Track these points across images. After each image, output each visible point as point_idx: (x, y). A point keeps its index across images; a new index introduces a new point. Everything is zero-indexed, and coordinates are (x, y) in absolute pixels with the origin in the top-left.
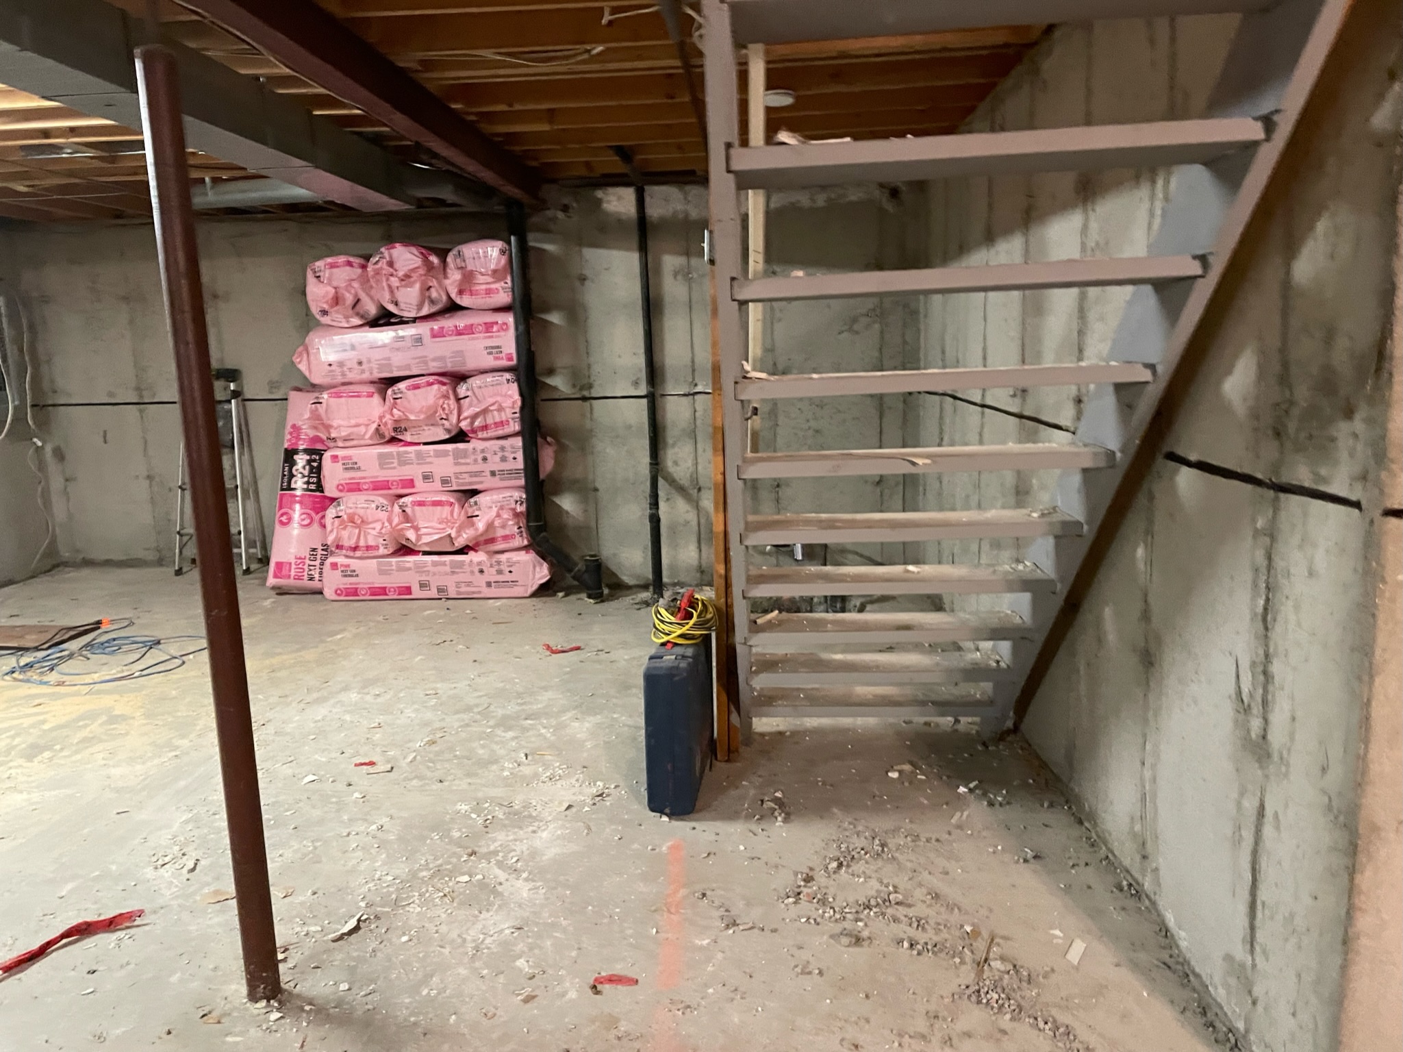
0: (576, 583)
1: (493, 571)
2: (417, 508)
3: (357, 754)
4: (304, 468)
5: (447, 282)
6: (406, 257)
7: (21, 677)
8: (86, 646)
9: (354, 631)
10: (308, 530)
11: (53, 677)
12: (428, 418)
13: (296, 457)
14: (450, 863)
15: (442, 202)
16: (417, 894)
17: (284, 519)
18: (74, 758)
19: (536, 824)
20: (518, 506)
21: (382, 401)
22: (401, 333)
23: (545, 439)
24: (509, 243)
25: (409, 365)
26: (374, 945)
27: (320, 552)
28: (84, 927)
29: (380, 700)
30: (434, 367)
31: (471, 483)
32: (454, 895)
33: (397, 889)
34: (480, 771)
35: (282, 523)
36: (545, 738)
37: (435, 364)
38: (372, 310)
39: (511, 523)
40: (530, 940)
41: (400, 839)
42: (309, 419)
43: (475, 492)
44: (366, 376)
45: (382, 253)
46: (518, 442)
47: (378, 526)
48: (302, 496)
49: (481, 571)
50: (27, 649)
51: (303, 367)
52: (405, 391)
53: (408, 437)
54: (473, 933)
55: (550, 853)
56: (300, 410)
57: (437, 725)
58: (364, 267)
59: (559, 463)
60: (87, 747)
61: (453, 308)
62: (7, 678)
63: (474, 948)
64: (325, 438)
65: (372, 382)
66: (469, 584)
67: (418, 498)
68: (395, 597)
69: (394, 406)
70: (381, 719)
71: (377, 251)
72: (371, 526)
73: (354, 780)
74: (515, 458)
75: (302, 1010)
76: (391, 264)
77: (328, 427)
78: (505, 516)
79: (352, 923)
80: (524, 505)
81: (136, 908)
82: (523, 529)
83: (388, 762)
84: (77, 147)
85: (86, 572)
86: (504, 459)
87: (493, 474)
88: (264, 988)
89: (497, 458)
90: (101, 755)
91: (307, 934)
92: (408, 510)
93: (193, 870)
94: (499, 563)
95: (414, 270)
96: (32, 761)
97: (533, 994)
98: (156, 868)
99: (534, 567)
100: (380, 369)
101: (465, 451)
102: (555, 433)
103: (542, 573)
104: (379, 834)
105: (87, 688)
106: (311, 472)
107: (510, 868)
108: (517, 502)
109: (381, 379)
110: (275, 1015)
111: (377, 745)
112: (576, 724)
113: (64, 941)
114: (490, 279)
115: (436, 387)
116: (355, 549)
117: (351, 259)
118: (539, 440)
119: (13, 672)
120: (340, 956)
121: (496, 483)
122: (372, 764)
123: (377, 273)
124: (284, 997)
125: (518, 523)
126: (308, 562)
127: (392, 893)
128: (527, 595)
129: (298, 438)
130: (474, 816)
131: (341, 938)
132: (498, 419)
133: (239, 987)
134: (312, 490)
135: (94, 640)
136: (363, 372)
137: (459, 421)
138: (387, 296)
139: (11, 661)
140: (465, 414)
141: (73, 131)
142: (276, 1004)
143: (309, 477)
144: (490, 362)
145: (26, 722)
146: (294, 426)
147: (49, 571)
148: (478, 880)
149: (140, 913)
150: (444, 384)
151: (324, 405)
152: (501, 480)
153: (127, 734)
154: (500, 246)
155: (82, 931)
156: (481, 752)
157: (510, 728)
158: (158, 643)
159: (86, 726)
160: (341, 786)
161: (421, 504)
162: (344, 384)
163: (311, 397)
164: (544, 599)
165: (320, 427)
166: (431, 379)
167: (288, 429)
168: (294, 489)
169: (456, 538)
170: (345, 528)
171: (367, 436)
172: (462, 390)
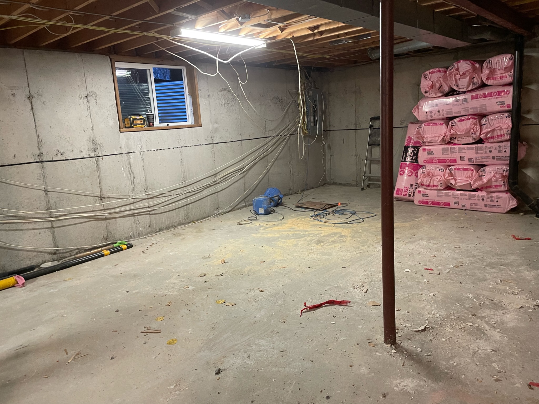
0: (530, 209)
1: (489, 200)
2: (456, 171)
3: (425, 265)
4: (411, 153)
5: (482, 75)
6: (464, 66)
7: (315, 218)
8: (334, 211)
9: (425, 218)
10: (410, 177)
11: (324, 220)
12: (466, 133)
13: (408, 149)
14: (463, 316)
15: (485, 40)
16: (449, 324)
17: (402, 172)
18: (330, 247)
19: (505, 310)
20: (505, 172)
21: (447, 127)
22: (458, 98)
23: (522, 143)
24: (515, 55)
25: (460, 111)
26: (431, 338)
27: (414, 186)
28: (332, 302)
29: (435, 246)
30: (471, 111)
31: (483, 162)
32: (465, 329)
33: (441, 320)
34: (478, 283)
35: (401, 174)
36: (511, 275)
37: (472, 110)
38: (446, 89)
39: (500, 180)
40: (499, 357)
41: (442, 301)
42: (416, 134)
43: (484, 166)
44: (441, 116)
45: (454, 65)
46: (508, 144)
47: (439, 177)
48: (409, 164)
49: (483, 200)
50: (317, 210)
51: (415, 114)
52: (457, 122)
53: (456, 142)
54: (473, 347)
55: (511, 324)
56: (412, 131)
57: (459, 260)
58: (445, 72)
59: (528, 154)
60: (333, 244)
61: (483, 86)
62: (311, 218)
63: (473, 352)
64: (421, 142)
65: (443, 119)
66: (476, 205)
67: (457, 167)
68: (443, 206)
69: (452, 128)
70: (436, 253)
71: (452, 64)
72: (437, 177)
73: (424, 274)
74: (505, 151)
75: (403, 353)
76: (457, 69)
77: (423, 138)
78: (498, 176)
79: (423, 328)
80: (508, 172)
81: (348, 300)
82: (506, 183)
83: (438, 270)
84: (347, 39)
85: (334, 187)
86: (500, 152)
87: (494, 158)
88: (390, 340)
89: (497, 151)
90: (338, 247)
91: (405, 326)
92: (452, 172)
93: (366, 292)
94: (492, 197)
95: (467, 71)
96: (318, 245)
97: (500, 379)
98: (354, 289)
99: (509, 200)
100: (447, 114)
101: (481, 147)
102: (527, 140)
103: (513, 203)
104: (434, 297)
105: (334, 225)
106: (414, 155)
107: (491, 325)
108: (504, 171)
109: (446, 118)
110: (393, 351)
111: (434, 263)
112: (527, 273)
113: (326, 304)
114: (503, 72)
115: (471, 120)
116: (429, 186)
117: (440, 69)
118: (519, 143)
119: (313, 216)
120: (418, 338)
121: (495, 161)
122: (431, 270)
123: (451, 74)
124: (397, 345)
125: (503, 180)
126: (409, 189)
127: (439, 321)
128: (505, 212)
129: (410, 142)
130: (475, 300)
131: (418, 331)
132: (499, 134)
133: (381, 337)
134: (413, 162)
135: (336, 209)
136: (440, 115)
137: (480, 134)
138: (454, 83)
139: (312, 213)
140: (484, 132)
141: (347, 34)
142: (394, 347)
143: (413, 157)
144: (498, 108)
145: (317, 233)
146: (409, 137)
147: (323, 185)
148: (476, 326)
149: (349, 302)
150: (475, 119)
151: (422, 129)
152: (497, 160)
153: (345, 242)
154: (510, 57)
155: (332, 303)
156: (479, 275)
157: (493, 268)
158: (356, 213)
159: (333, 237)
160: (419, 276)
161: (458, 169)
162: (431, 120)
163: (417, 126)
164: (513, 215)
165: (420, 137)
166: (469, 117)
167: (407, 138)
168: (407, 161)
169: (473, 185)
170: (425, 178)
171: (438, 141)
172: (483, 121)
